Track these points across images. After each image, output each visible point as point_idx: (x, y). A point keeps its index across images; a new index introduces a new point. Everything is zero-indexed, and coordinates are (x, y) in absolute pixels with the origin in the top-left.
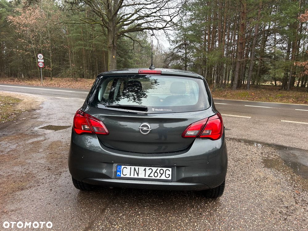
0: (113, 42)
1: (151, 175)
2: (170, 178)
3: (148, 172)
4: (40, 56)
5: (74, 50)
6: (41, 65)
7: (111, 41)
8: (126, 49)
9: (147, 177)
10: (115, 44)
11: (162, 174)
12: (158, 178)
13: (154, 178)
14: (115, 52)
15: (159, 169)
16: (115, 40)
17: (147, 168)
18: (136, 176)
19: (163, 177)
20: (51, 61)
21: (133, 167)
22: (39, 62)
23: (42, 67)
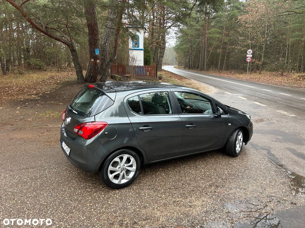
2: (68, 155)
4: (250, 52)
6: (249, 60)
20: (263, 55)
22: (247, 57)
23: (249, 62)
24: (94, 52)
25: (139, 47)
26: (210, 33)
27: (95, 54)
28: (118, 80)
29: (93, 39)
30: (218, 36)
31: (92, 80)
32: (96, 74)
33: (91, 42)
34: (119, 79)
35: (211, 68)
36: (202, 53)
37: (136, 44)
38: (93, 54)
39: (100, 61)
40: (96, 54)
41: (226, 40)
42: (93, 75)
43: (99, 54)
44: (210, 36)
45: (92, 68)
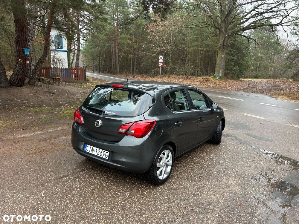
0: (224, 42)
1: (99, 154)
2: (107, 158)
3: (98, 151)
4: (161, 57)
5: (190, 51)
6: (161, 65)
7: (221, 41)
8: (241, 47)
9: (97, 155)
10: (225, 44)
11: (104, 155)
12: (101, 156)
13: (99, 156)
14: (225, 52)
15: (104, 151)
16: (226, 40)
17: (98, 149)
18: (92, 153)
19: (104, 157)
20: (170, 61)
21: (92, 147)
22: (159, 63)
23: (161, 67)
24: (23, 51)
25: (62, 49)
26: (121, 39)
27: (24, 53)
28: (47, 83)
29: (21, 36)
30: (128, 41)
31: (20, 83)
32: (25, 76)
33: (20, 40)
34: (48, 81)
35: (124, 72)
36: (113, 57)
37: (59, 45)
38: (21, 53)
39: (30, 62)
40: (26, 54)
41: (136, 46)
42: (21, 77)
43: (28, 54)
44: (122, 41)
45: (20, 69)
